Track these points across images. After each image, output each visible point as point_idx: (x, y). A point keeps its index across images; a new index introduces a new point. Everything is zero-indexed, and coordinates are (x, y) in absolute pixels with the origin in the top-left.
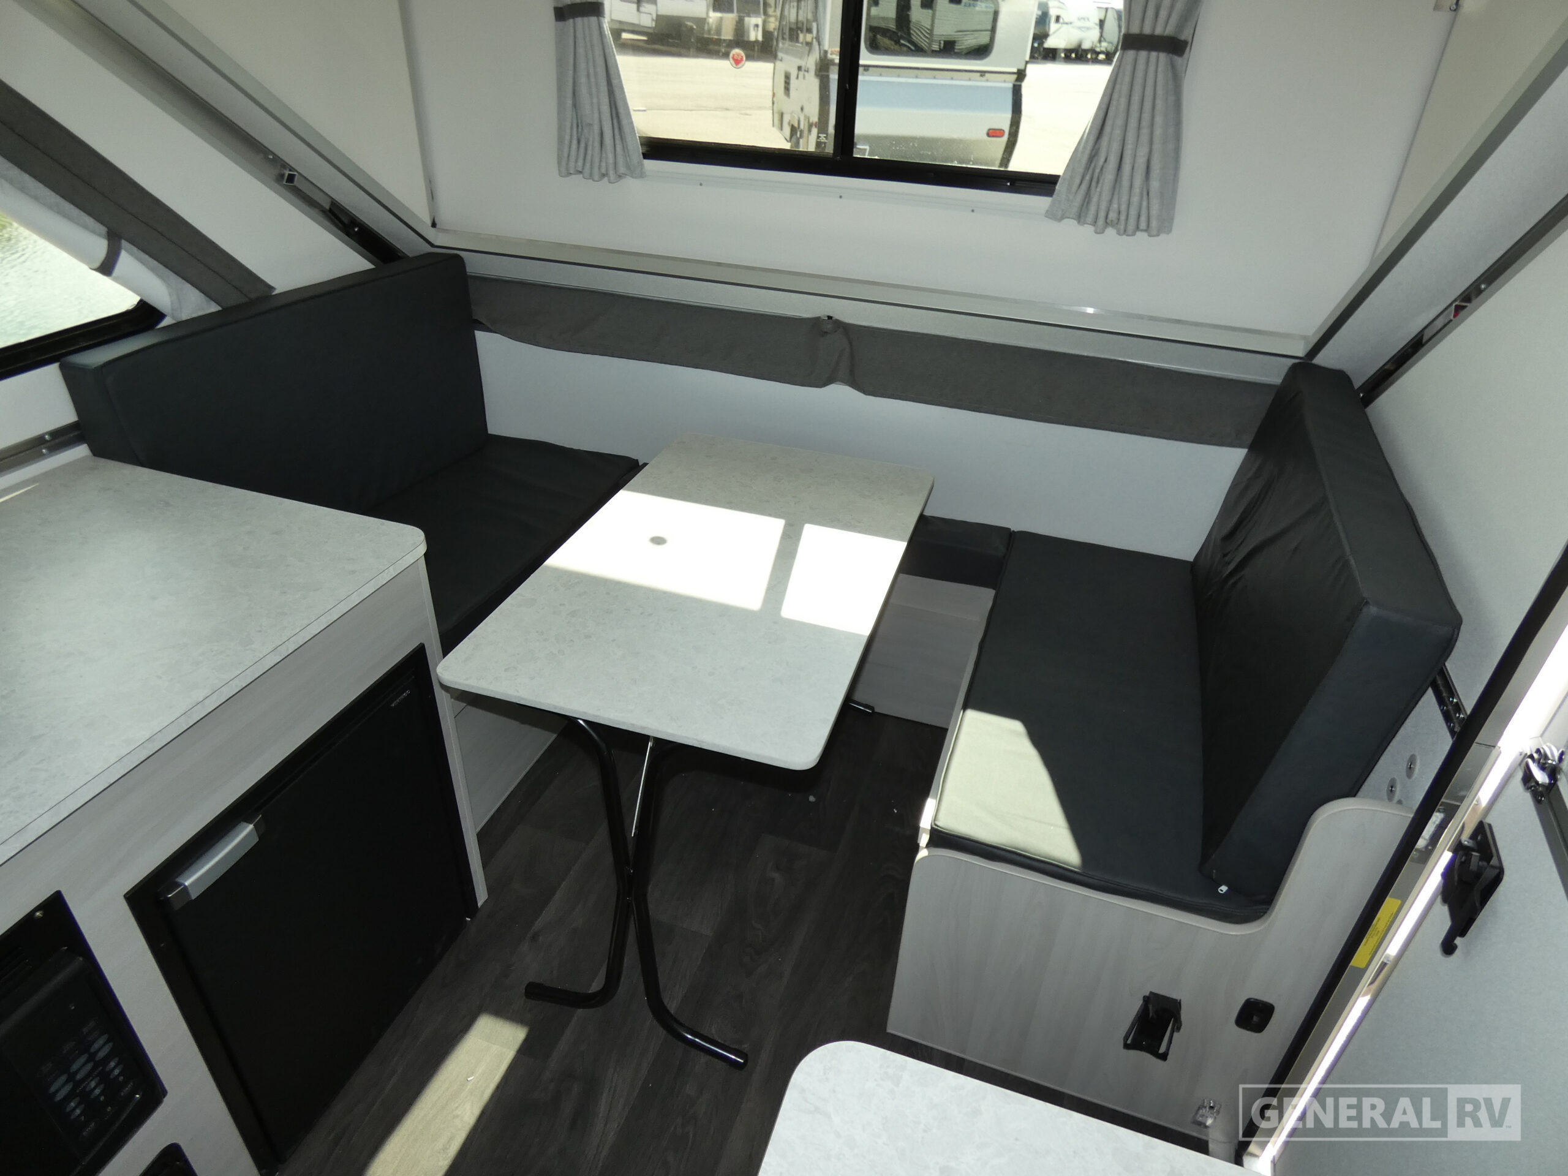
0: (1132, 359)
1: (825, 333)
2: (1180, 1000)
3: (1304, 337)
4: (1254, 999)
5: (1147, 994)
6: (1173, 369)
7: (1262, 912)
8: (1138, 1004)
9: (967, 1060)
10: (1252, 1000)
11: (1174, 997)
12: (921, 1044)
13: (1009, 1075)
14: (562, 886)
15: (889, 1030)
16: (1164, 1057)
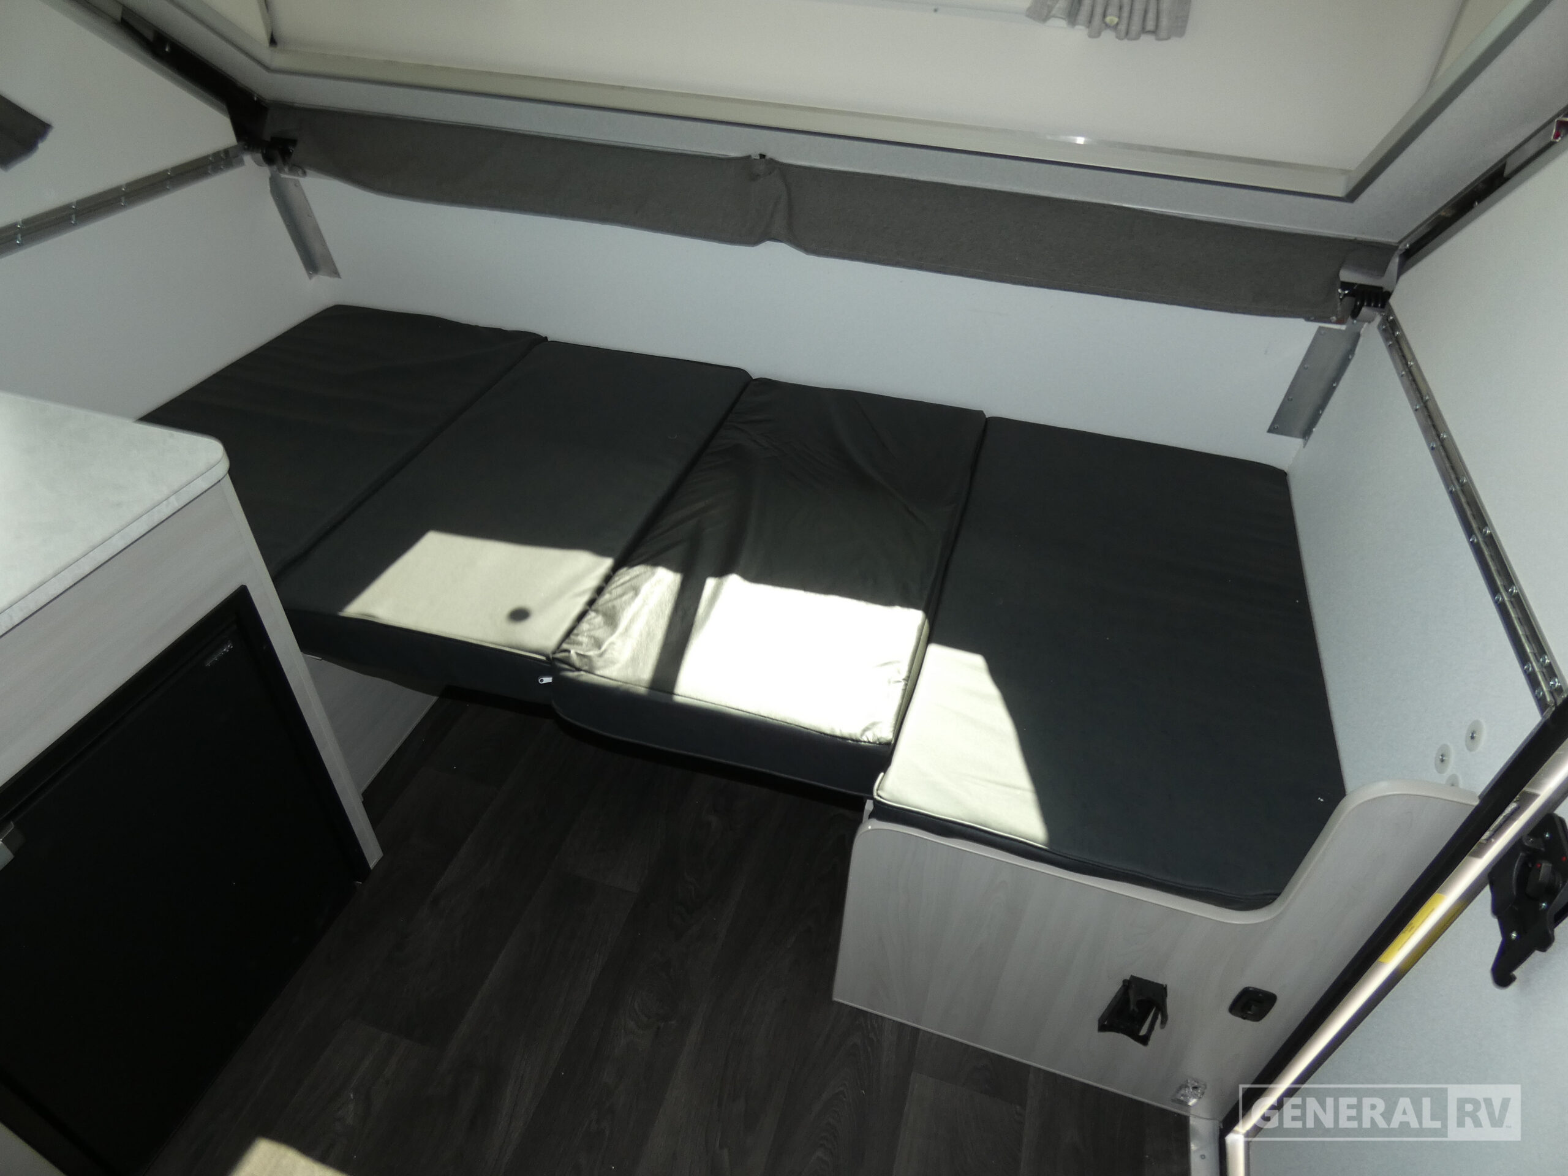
0: (1129, 204)
1: (754, 177)
2: (1166, 985)
3: (1344, 172)
4: (1253, 988)
5: (1128, 978)
6: (1181, 216)
7: (1271, 899)
8: (1115, 988)
9: (922, 1030)
10: (1251, 989)
11: (1160, 982)
12: (871, 1013)
13: (968, 1046)
14: (469, 839)
15: (836, 999)
16: (1144, 1040)
